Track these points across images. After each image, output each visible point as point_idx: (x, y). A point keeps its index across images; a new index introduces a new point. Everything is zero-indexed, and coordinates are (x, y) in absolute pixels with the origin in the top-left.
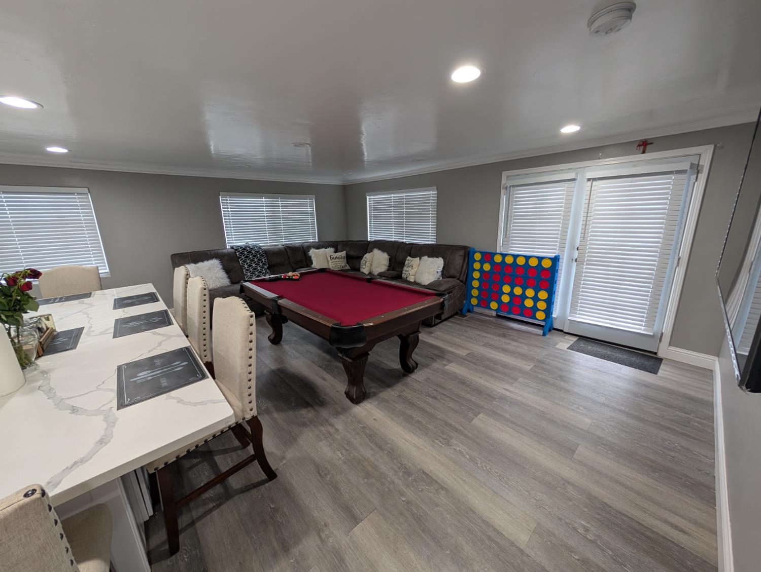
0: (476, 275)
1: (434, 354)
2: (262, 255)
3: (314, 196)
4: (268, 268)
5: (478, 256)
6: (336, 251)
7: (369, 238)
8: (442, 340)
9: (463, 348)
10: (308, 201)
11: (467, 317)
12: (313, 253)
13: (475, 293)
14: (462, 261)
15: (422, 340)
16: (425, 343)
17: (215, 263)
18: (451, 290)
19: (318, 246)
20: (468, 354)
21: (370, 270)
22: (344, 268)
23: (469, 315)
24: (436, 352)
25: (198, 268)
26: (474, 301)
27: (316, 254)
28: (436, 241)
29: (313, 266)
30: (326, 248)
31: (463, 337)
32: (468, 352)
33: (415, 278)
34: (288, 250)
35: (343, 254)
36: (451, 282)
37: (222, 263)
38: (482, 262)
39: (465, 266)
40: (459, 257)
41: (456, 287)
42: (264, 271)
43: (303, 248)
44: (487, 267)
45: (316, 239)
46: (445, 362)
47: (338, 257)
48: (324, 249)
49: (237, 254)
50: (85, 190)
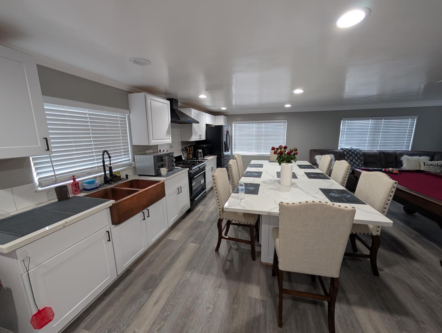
6: (431, 160)
10: (410, 120)
12: (404, 159)
19: (412, 154)
27: (408, 159)
29: (402, 167)
30: (421, 156)
34: (381, 154)
35: (441, 163)
37: (335, 157)
42: (361, 165)
43: (395, 154)
45: (409, 149)
47: (433, 164)
48: (418, 157)
49: (345, 153)
50: (286, 121)
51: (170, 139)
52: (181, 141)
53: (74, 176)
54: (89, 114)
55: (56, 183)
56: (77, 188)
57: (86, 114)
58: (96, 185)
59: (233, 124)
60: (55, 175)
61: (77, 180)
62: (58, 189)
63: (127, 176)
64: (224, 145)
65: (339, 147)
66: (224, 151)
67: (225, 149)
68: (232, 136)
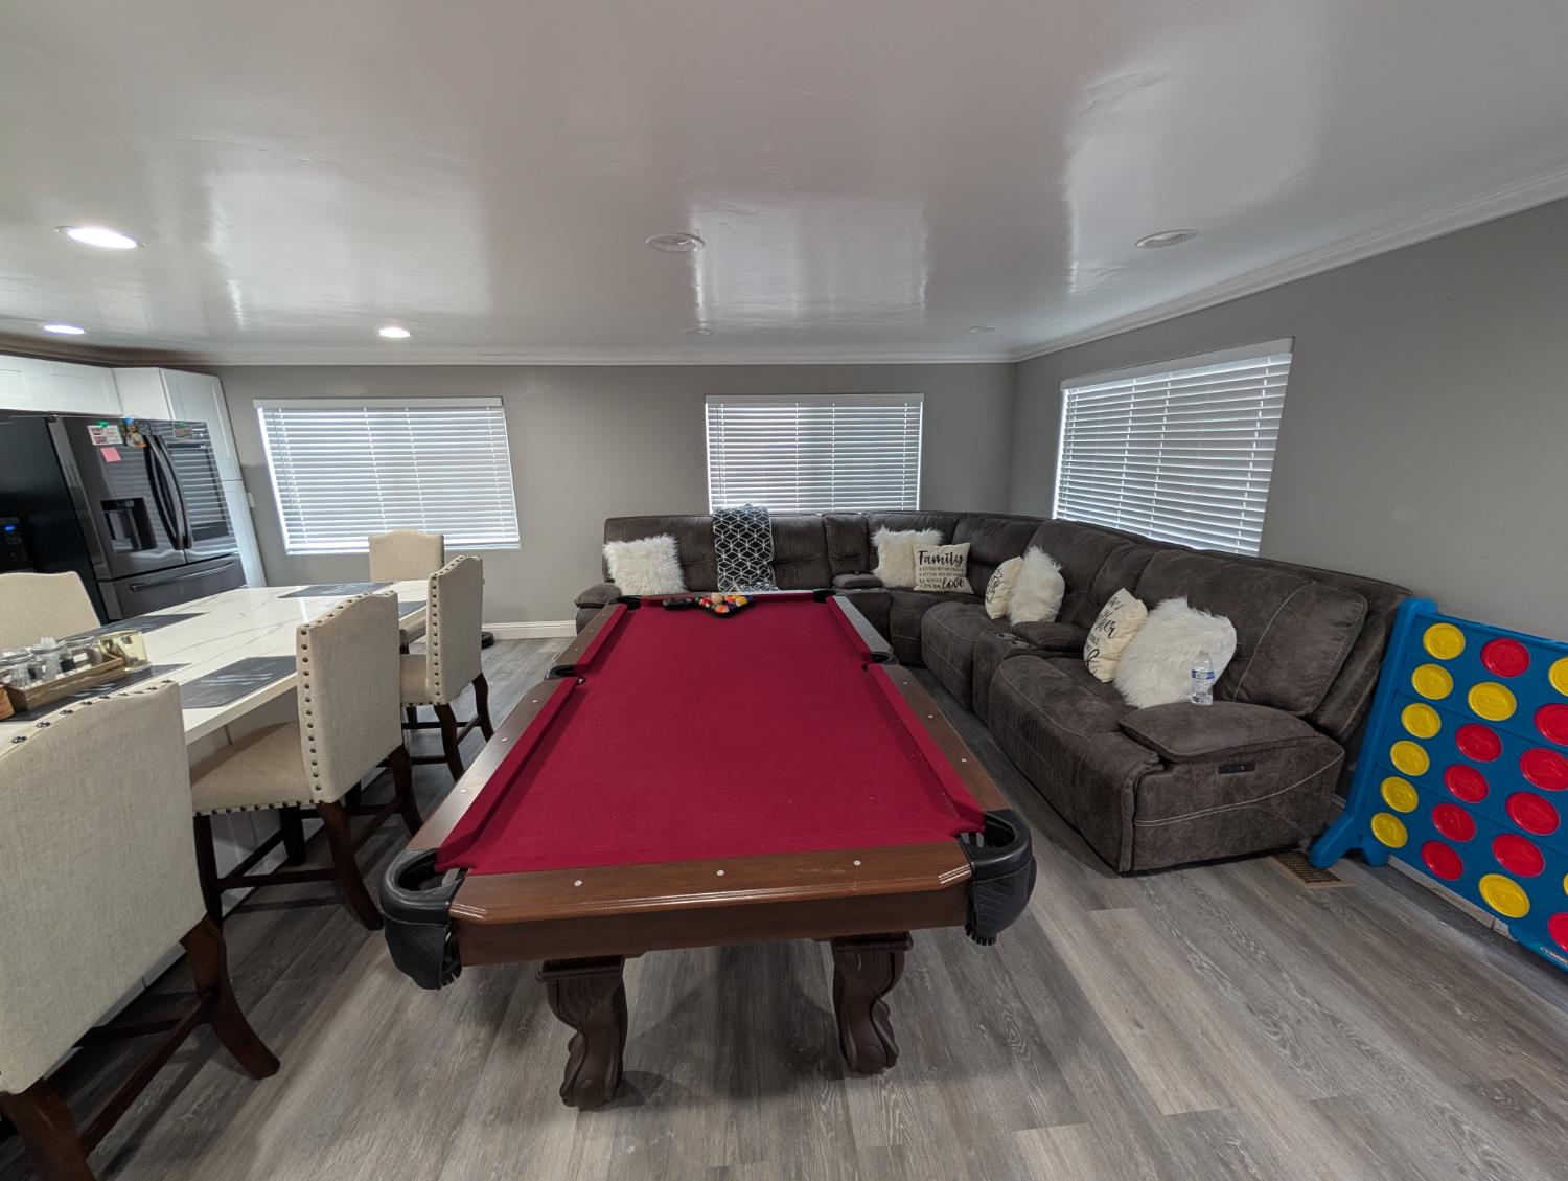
0: (1421, 721)
1: (1029, 1020)
2: (764, 536)
3: (923, 395)
4: (773, 564)
5: (1444, 641)
6: (948, 540)
7: (1056, 509)
8: (1120, 963)
9: (1192, 1061)
10: (906, 409)
11: (1333, 884)
12: (882, 538)
13: (1400, 796)
14: (1340, 650)
15: (1032, 920)
16: (1038, 942)
17: (665, 543)
18: (1251, 758)
19: (899, 523)
20: (1194, 1119)
21: (1006, 607)
22: (953, 589)
23: (1351, 874)
24: (1045, 1015)
25: (628, 551)
26: (1388, 832)
27: (887, 543)
28: (1261, 545)
29: (877, 572)
30: (919, 530)
31: (1231, 994)
32: (1200, 1102)
33: (1114, 671)
34: (828, 528)
35: (960, 549)
36: (1263, 724)
37: (679, 545)
38: (1464, 672)
39: (1359, 670)
40: (1333, 628)
41: (1285, 753)
42: (758, 572)
43: (867, 523)
44: (1492, 702)
45: (915, 504)
46: (1040, 1101)
47: (941, 556)
48: (913, 531)
49: (714, 527)
50: (498, 402)
59: (260, 411)
64: (114, 517)
65: (711, 506)
66: (121, 544)
67: (129, 534)
68: (264, 469)
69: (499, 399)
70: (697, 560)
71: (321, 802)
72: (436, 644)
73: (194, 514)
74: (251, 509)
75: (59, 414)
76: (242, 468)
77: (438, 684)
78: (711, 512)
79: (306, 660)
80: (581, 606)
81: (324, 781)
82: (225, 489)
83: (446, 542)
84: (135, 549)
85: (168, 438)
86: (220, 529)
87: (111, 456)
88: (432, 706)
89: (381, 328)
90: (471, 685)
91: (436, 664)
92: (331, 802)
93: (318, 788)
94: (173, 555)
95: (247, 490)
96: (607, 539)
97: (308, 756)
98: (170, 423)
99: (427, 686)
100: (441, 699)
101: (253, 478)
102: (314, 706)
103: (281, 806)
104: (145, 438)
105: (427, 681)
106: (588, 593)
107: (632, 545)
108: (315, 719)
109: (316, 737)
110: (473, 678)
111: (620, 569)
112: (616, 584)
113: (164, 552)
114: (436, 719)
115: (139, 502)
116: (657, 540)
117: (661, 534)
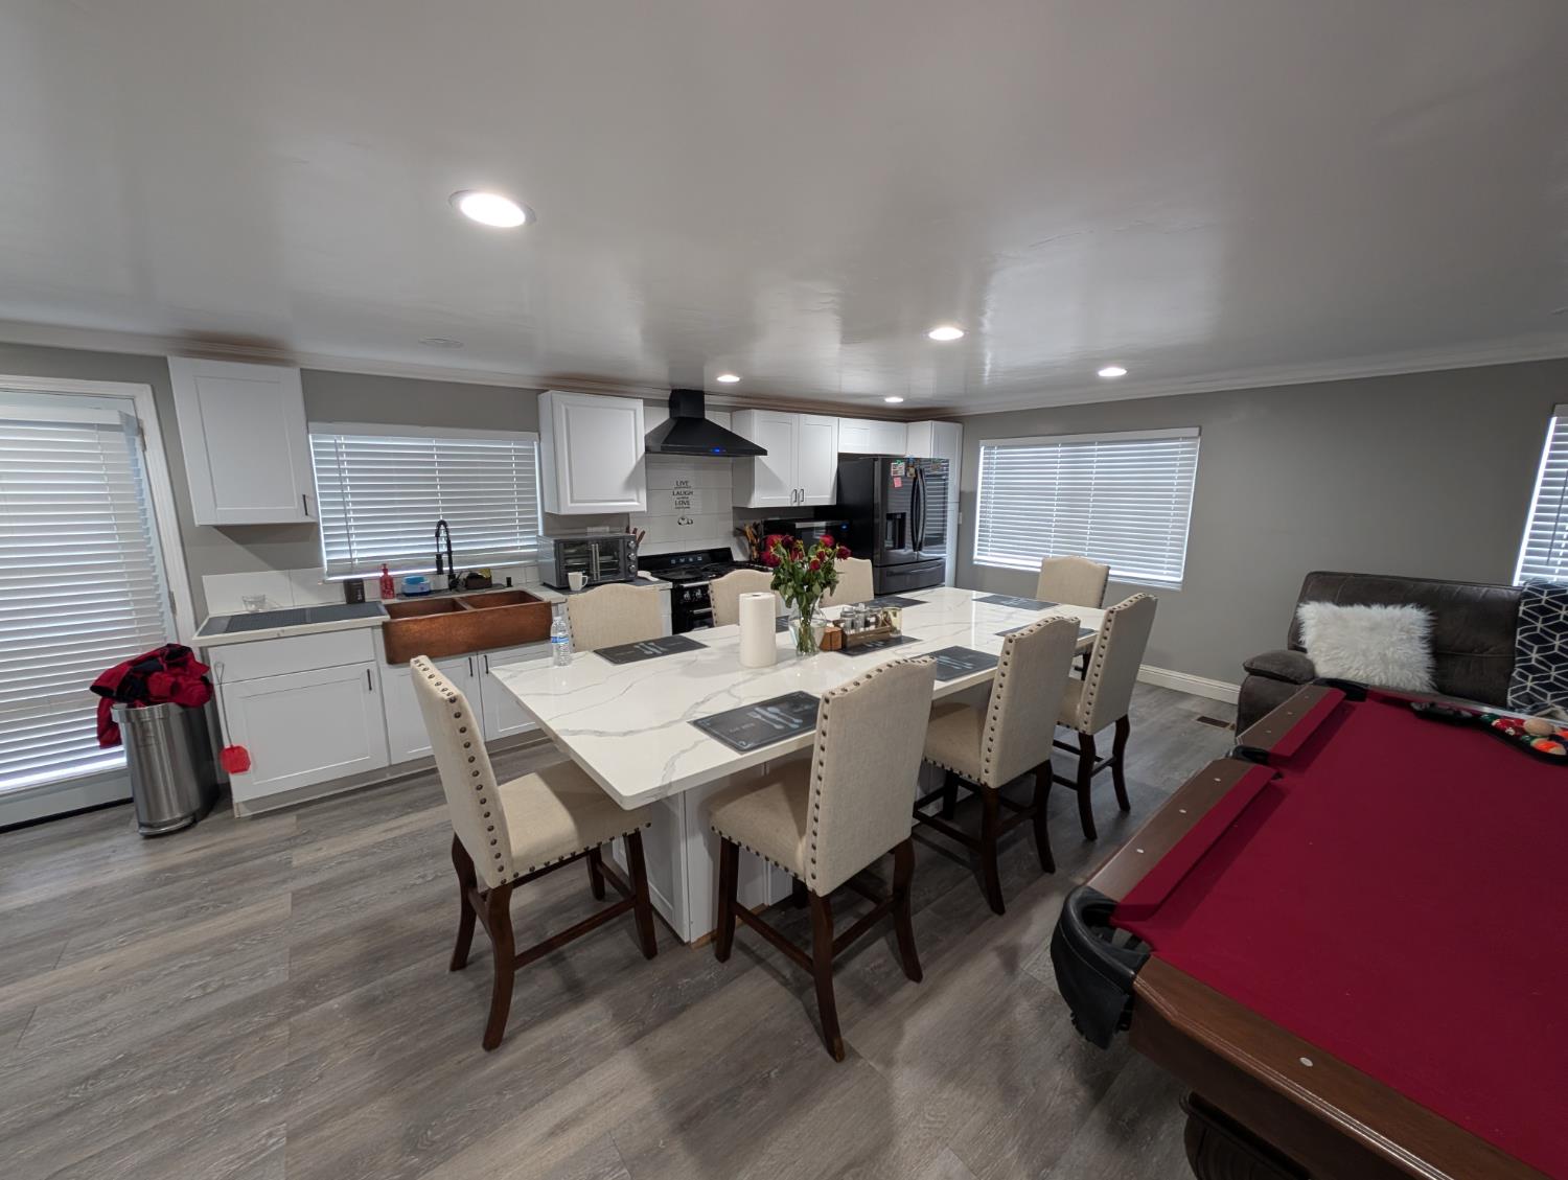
17: (1409, 617)
37: (1435, 622)
49: (1522, 608)
50: (1195, 431)
51: (638, 501)
52: (734, 508)
53: (385, 565)
54: (438, 448)
55: (350, 573)
56: (389, 587)
57: (431, 448)
58: (422, 588)
59: (982, 449)
60: (352, 560)
61: (390, 574)
62: (347, 583)
63: (509, 580)
64: (890, 523)
65: (1518, 573)
66: (889, 544)
67: (894, 538)
68: (974, 494)
69: (1197, 429)
70: (1471, 651)
71: (986, 784)
72: (1096, 675)
73: (928, 530)
74: (959, 525)
75: (881, 455)
76: (961, 493)
77: (1088, 713)
78: (1517, 582)
79: (1006, 664)
80: (1253, 671)
81: (991, 767)
82: (949, 509)
83: (1111, 572)
84: (894, 548)
85: (929, 471)
86: (939, 540)
87: (898, 483)
88: (1076, 732)
89: (1100, 369)
90: (1114, 724)
91: (1092, 694)
92: (993, 787)
93: (986, 772)
94: (911, 554)
95: (960, 511)
96: (1306, 596)
97: (986, 743)
98: (930, 460)
99: (1078, 712)
100: (1086, 728)
101: (967, 501)
102: (1002, 703)
103: (949, 769)
104: (916, 471)
105: (1079, 707)
106: (1264, 658)
107: (1347, 611)
108: (1000, 714)
109: (996, 730)
110: (1117, 718)
111: (1320, 637)
112: (1309, 655)
113: (906, 552)
114: (1077, 745)
115: (904, 515)
116: (1394, 611)
117: (1404, 602)
